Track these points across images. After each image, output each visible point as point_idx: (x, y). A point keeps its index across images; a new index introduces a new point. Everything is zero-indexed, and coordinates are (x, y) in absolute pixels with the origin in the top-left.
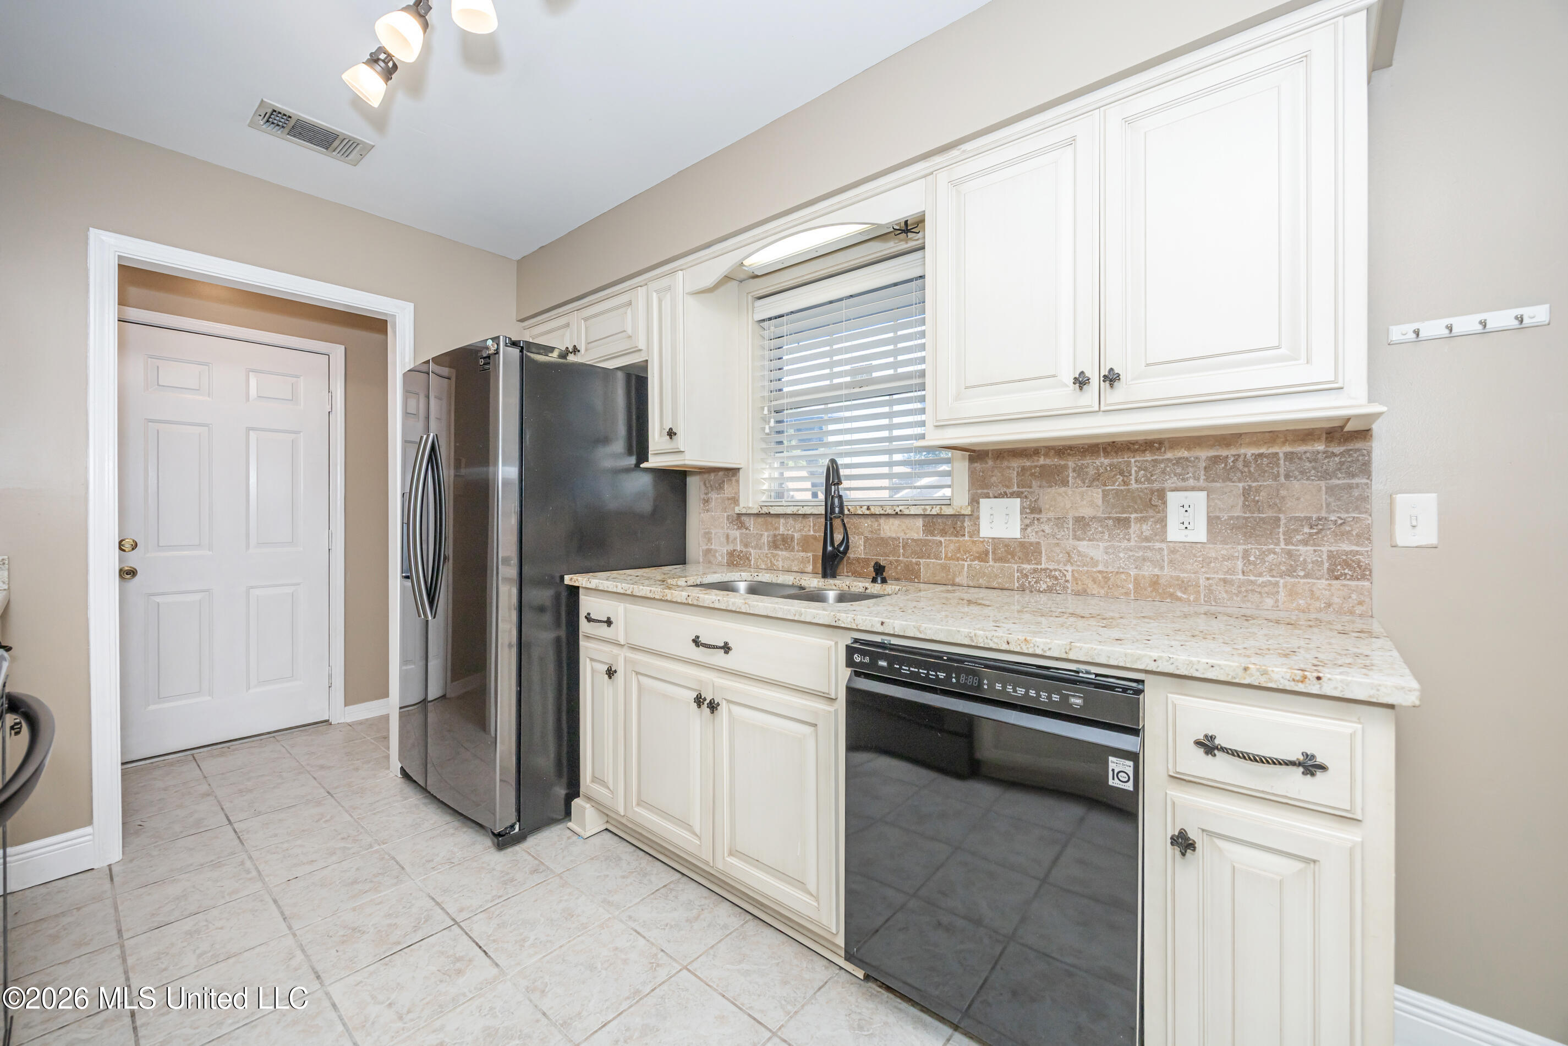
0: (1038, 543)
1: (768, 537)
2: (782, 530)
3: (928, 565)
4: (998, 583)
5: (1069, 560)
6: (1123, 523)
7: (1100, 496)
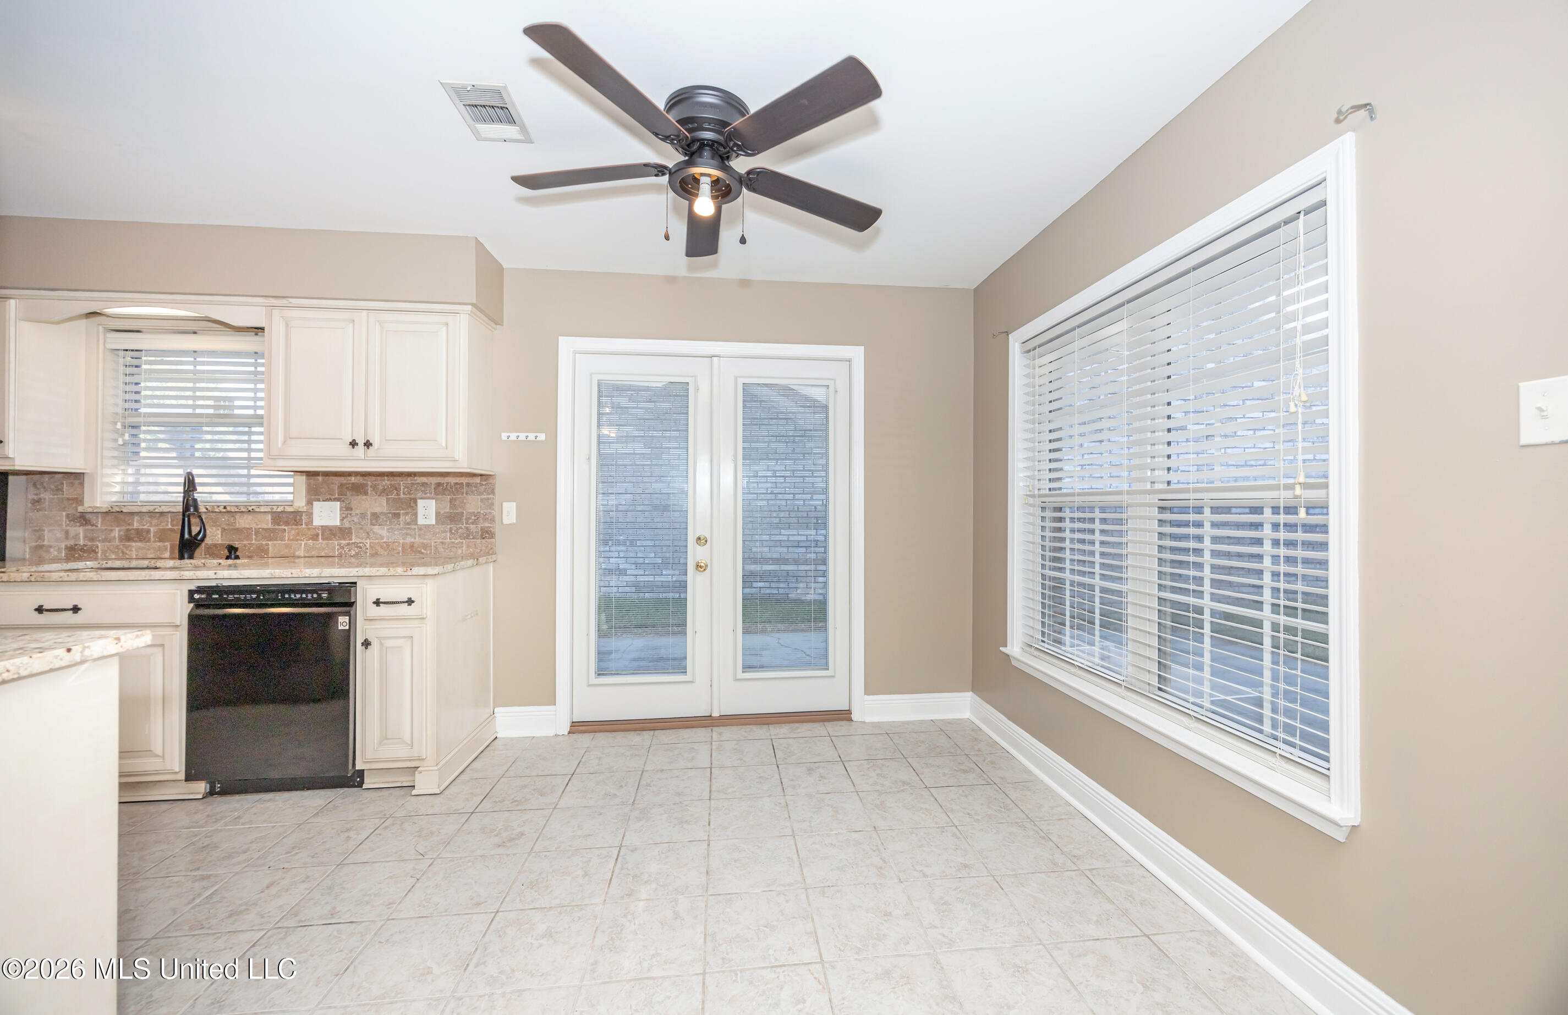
0: (350, 528)
1: (119, 531)
2: (136, 525)
3: (275, 545)
4: (325, 553)
5: (368, 536)
6: (397, 516)
7: (385, 501)
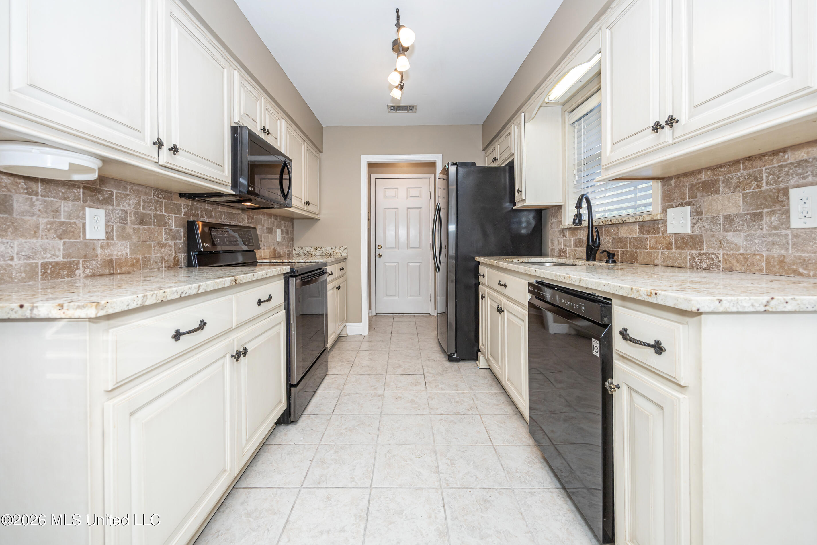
0: (701, 236)
2: (579, 236)
3: (641, 253)
4: (678, 263)
5: (721, 247)
6: (757, 217)
7: (741, 198)
